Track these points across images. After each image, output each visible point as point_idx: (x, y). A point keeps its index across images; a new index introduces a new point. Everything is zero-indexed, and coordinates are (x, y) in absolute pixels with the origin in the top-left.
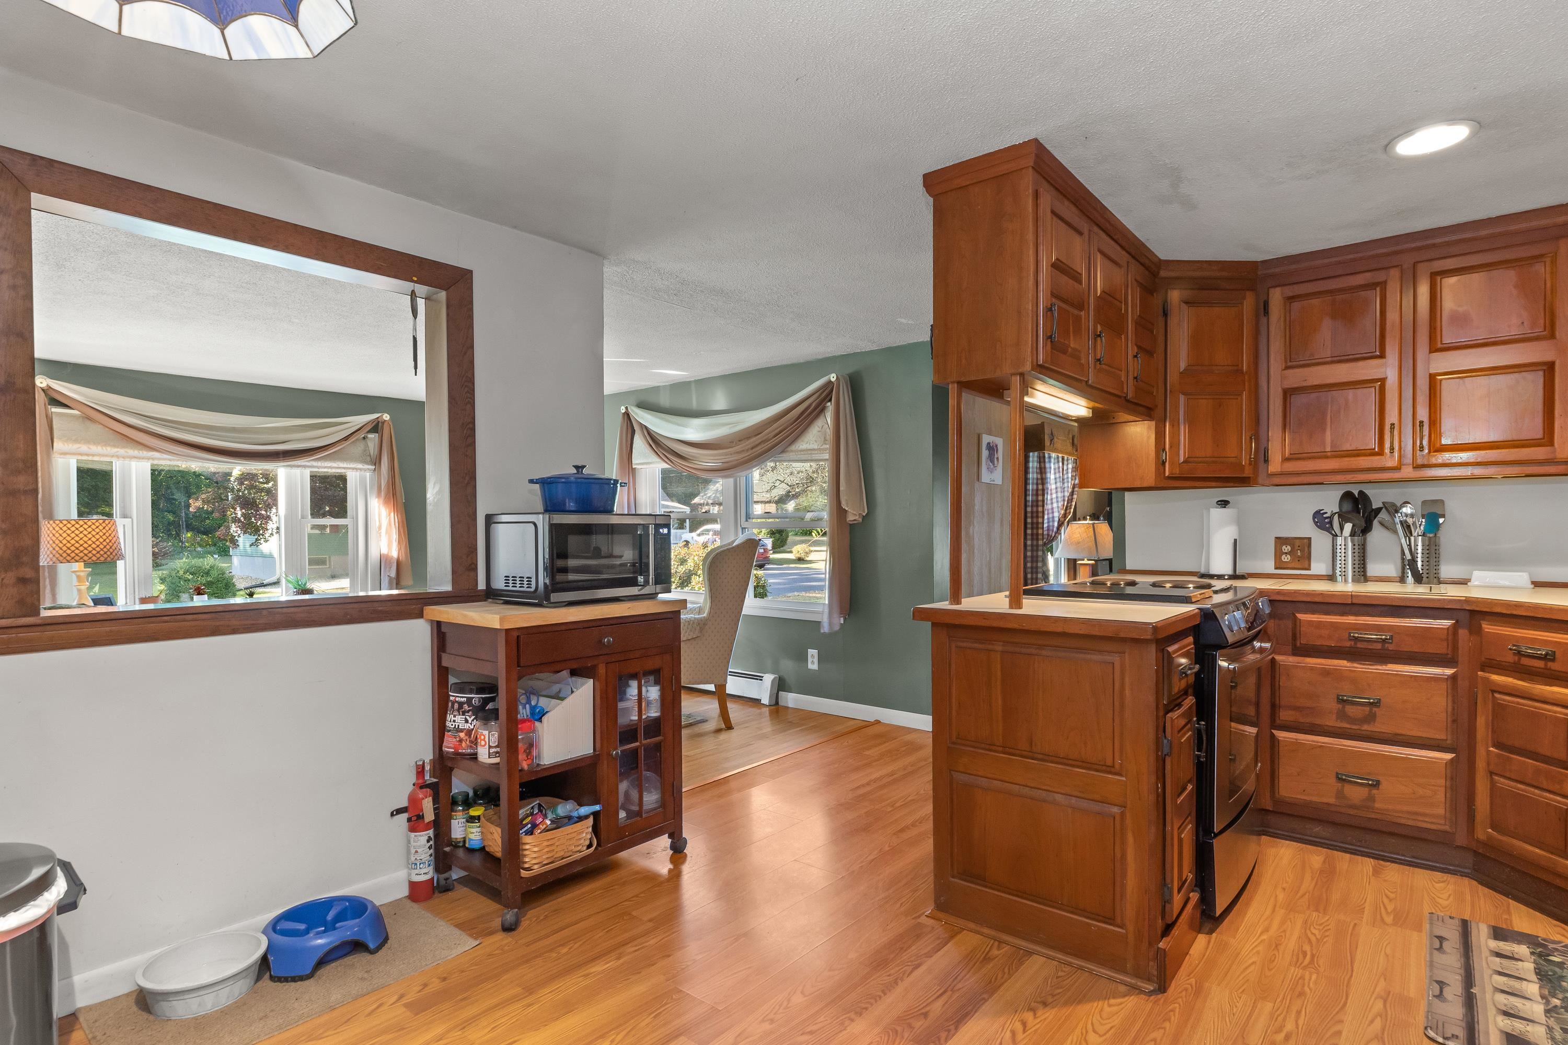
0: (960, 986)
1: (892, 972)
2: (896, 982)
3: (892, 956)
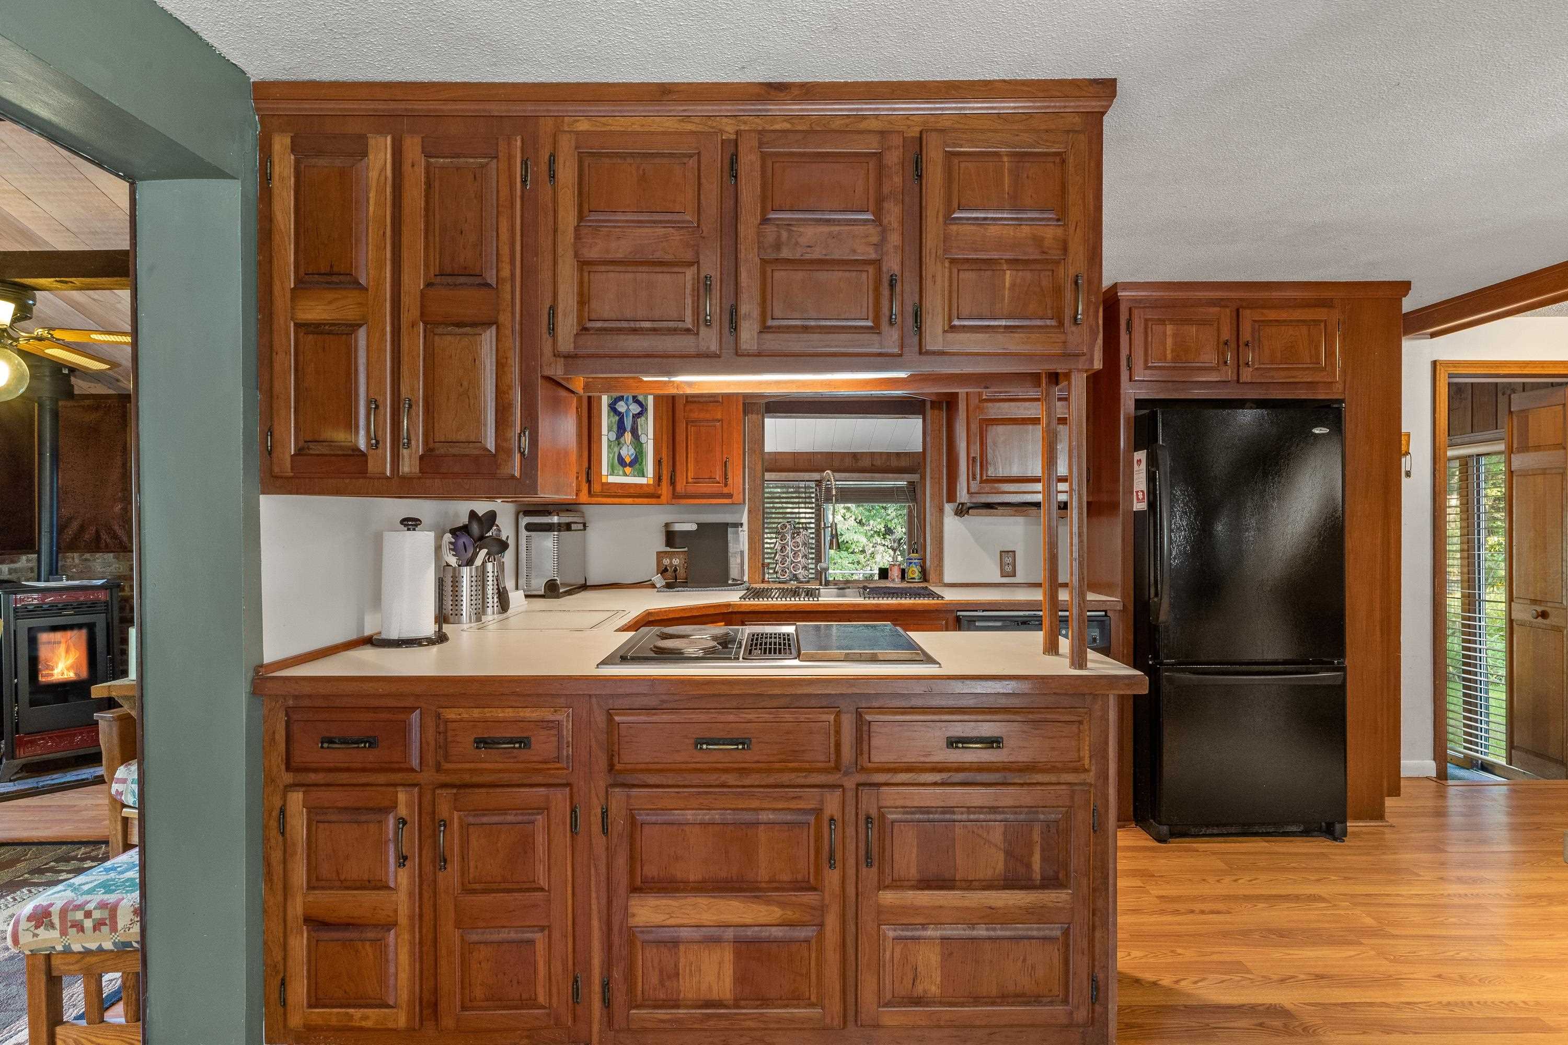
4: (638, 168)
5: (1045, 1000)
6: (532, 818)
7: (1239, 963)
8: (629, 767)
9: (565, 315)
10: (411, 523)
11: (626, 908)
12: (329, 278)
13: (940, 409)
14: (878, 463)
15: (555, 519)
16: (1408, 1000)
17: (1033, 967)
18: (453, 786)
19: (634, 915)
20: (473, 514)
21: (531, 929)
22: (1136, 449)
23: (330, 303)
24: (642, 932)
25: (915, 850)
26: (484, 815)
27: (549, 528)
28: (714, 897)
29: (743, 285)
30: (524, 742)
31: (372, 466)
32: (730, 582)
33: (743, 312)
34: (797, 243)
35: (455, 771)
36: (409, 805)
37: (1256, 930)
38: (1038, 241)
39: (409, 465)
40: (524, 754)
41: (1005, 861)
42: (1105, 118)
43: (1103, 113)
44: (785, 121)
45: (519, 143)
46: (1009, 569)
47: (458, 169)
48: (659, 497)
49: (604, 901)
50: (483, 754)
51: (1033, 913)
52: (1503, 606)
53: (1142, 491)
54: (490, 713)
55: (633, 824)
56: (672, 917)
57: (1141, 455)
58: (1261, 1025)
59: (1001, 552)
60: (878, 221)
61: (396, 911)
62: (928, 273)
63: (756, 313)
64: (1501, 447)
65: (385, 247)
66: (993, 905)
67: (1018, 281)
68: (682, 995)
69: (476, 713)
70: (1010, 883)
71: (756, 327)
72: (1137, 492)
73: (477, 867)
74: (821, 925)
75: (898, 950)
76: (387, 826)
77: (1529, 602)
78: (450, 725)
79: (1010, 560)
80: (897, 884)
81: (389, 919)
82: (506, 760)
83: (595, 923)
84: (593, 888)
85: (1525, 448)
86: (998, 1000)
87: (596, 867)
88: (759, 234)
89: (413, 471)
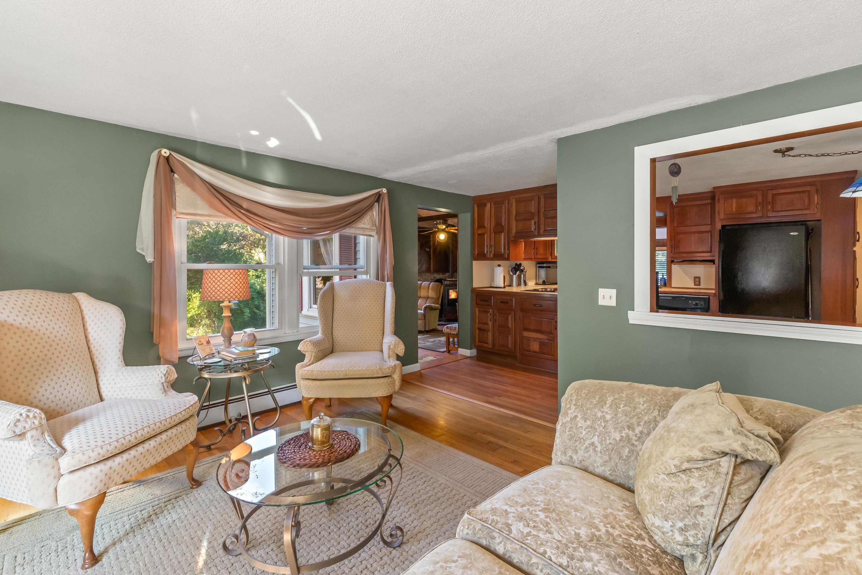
10: (499, 266)
12: (482, 226)
15: (545, 265)
18: (497, 309)
19: (524, 334)
20: (516, 264)
23: (482, 230)
24: (525, 337)
27: (543, 267)
28: (536, 333)
30: (507, 303)
35: (498, 307)
36: (491, 312)
39: (492, 256)
46: (698, 283)
49: (519, 331)
50: (502, 304)
56: (529, 335)
65: (489, 221)
68: (531, 350)
79: (697, 280)
81: (489, 330)
83: (518, 335)
84: (518, 329)
87: (518, 325)
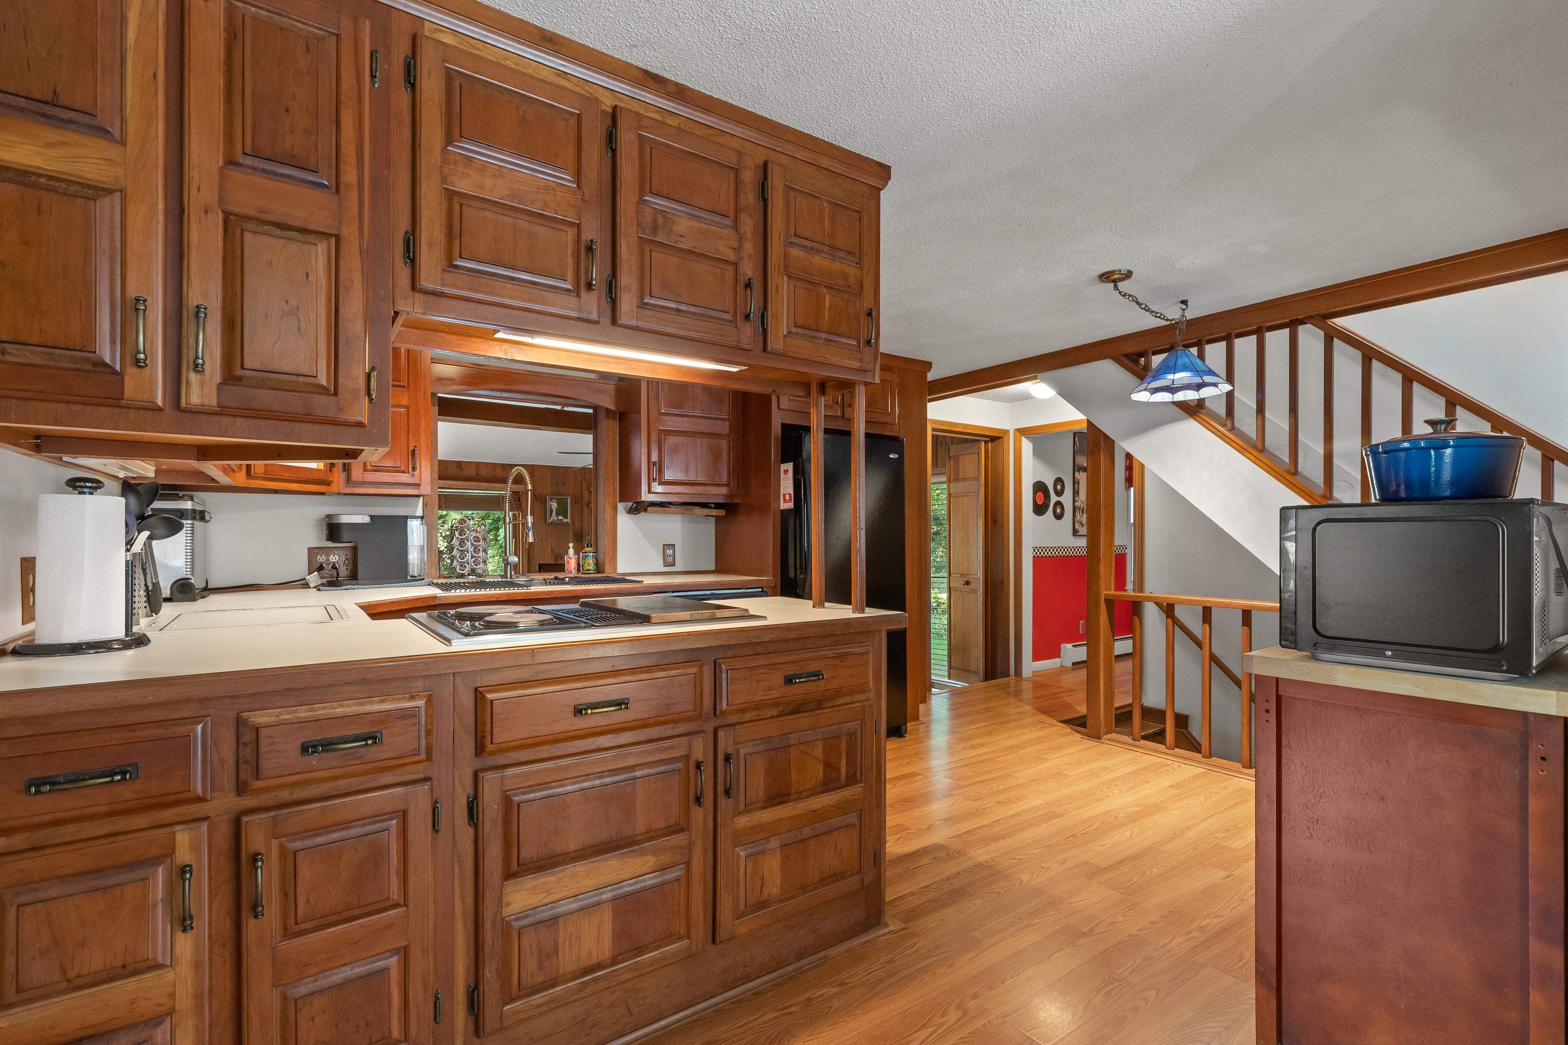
0: (901, 871)
1: (948, 886)
2: (948, 878)
3: (945, 896)
4: (518, 108)
5: (848, 874)
6: (386, 824)
7: (900, 825)
8: (502, 746)
9: (430, 245)
10: (87, 485)
11: (500, 899)
12: (47, 109)
13: (615, 419)
14: (484, 473)
15: (189, 505)
16: (994, 820)
17: (841, 851)
18: (266, 809)
19: (509, 904)
21: (382, 956)
22: (784, 461)
23: (50, 145)
24: (516, 920)
25: (762, 776)
26: (317, 835)
28: (593, 862)
29: (623, 257)
30: (372, 738)
31: (130, 390)
32: (409, 578)
33: (623, 284)
34: (671, 230)
35: (267, 790)
36: (195, 847)
37: (896, 802)
38: (845, 276)
39: (200, 395)
40: (375, 753)
41: (824, 768)
42: (882, 192)
43: (881, 190)
44: (657, 112)
45: (368, 28)
46: (670, 559)
47: (281, 29)
48: (329, 484)
49: (470, 899)
50: (314, 760)
51: (840, 808)
52: (946, 580)
53: (790, 494)
54: (322, 711)
55: (508, 805)
56: (550, 894)
57: (789, 466)
58: (935, 858)
59: (664, 545)
60: (736, 227)
61: (172, 995)
62: (772, 283)
63: (635, 288)
64: (944, 479)
65: (156, 95)
66: (815, 808)
67: (834, 304)
68: (561, 971)
69: (303, 713)
70: (828, 785)
71: (635, 301)
72: (784, 495)
73: (308, 901)
74: (688, 863)
75: (750, 865)
76: (156, 884)
77: (959, 576)
78: (263, 732)
79: (670, 552)
80: (749, 808)
81: (163, 1008)
82: (348, 763)
83: (460, 927)
84: (457, 888)
85: (957, 479)
86: (818, 885)
87: (460, 864)
88: (638, 212)
89: (207, 402)
